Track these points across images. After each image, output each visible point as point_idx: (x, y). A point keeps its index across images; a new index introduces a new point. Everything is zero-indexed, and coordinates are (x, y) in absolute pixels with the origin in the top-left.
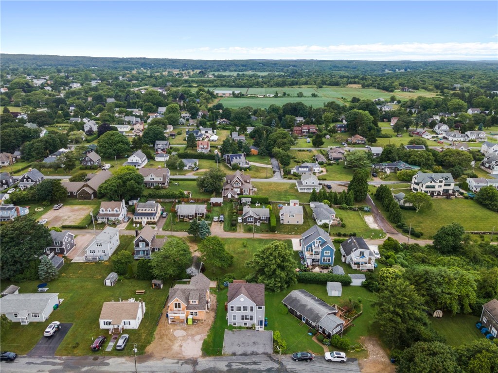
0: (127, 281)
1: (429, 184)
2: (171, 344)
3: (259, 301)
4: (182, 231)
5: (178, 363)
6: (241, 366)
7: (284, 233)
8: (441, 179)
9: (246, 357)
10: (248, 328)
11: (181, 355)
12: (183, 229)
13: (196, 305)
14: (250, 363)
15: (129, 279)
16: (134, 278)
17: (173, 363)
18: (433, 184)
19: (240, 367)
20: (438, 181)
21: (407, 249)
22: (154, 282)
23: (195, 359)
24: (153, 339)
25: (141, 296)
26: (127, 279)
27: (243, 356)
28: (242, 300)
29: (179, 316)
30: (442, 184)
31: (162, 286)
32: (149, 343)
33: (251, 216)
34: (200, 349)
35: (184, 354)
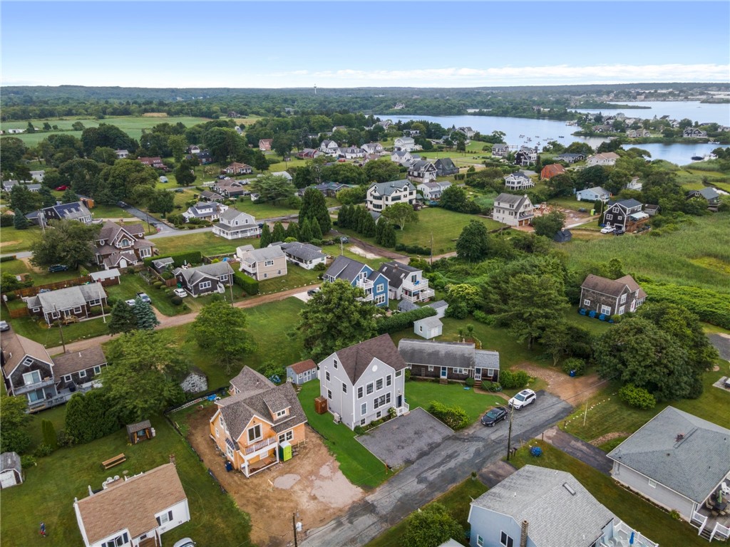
0: (48, 459)
1: (394, 194)
2: (292, 505)
3: (396, 363)
4: (79, 340)
5: (340, 524)
6: (439, 471)
7: (273, 291)
8: (405, 186)
9: (429, 456)
10: (384, 419)
11: (332, 510)
12: (79, 336)
13: (286, 417)
14: (443, 460)
15: (52, 453)
16: (66, 445)
17: (334, 529)
18: (398, 194)
19: (437, 473)
20: (402, 190)
21: (438, 268)
22: (132, 428)
23: (362, 503)
24: (247, 518)
25: (124, 466)
26: (45, 455)
27: (425, 458)
28: (375, 368)
29: (258, 456)
30: (407, 193)
31: (153, 430)
32: (245, 528)
33: (205, 279)
34: (350, 484)
35: (333, 506)
